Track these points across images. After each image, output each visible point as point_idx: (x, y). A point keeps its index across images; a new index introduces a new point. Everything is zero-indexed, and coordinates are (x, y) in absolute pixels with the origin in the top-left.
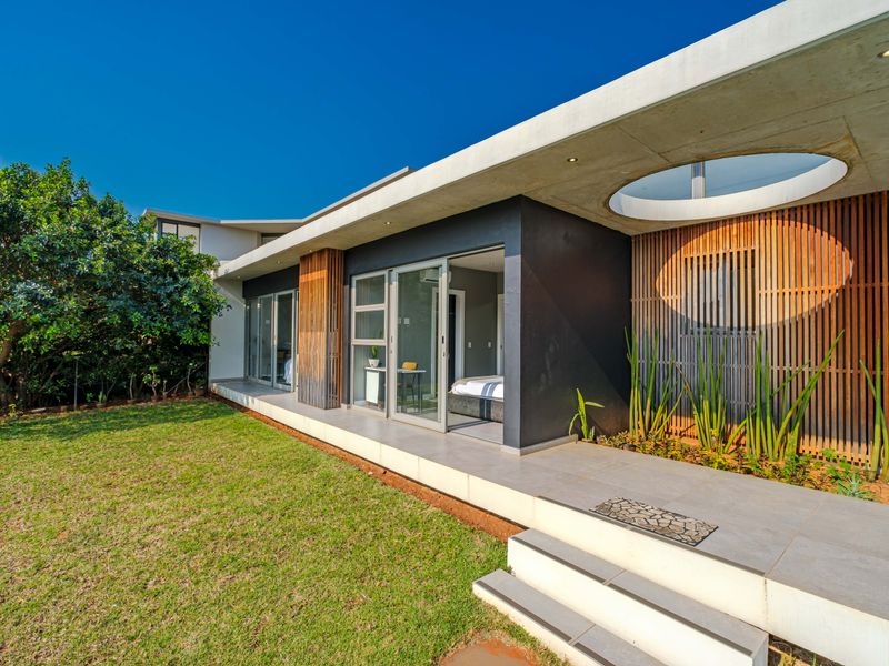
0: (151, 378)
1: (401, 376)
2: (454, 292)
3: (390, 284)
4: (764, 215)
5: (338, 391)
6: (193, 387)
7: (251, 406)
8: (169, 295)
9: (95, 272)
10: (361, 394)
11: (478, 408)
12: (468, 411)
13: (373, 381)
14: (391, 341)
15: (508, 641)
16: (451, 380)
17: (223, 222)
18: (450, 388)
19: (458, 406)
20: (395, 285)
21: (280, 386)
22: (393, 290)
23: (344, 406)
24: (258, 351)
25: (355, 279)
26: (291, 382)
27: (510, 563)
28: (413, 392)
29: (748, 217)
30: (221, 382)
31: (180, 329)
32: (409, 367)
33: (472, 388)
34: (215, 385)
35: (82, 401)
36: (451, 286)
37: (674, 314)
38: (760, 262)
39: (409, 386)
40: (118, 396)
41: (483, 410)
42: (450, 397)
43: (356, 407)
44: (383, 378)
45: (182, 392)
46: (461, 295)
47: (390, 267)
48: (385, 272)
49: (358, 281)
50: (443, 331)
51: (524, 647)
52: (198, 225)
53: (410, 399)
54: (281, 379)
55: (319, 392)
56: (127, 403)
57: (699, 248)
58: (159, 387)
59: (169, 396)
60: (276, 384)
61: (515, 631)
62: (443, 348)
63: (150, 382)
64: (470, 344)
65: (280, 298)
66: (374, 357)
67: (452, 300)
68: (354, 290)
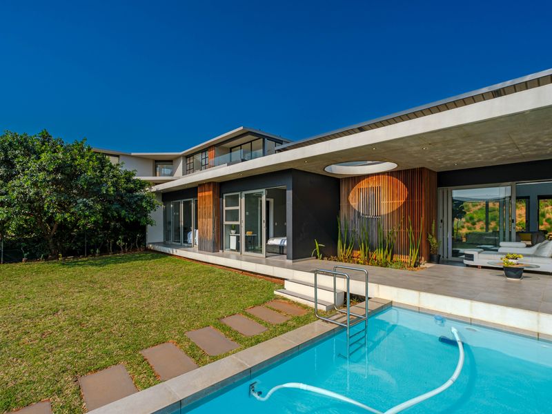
0: (120, 242)
1: (246, 237)
2: (268, 199)
3: (241, 198)
4: (383, 173)
5: (218, 245)
6: (140, 247)
7: (175, 253)
8: (135, 202)
9: (109, 193)
10: (228, 246)
11: (278, 250)
12: (275, 251)
13: (233, 240)
14: (242, 222)
15: (283, 301)
16: (268, 238)
17: (133, 154)
18: (267, 242)
19: (271, 250)
20: (243, 199)
21: (186, 245)
22: (242, 201)
23: (221, 251)
24: (172, 228)
25: (225, 195)
26: (192, 242)
27: (285, 287)
28: (252, 244)
29: (378, 174)
30: (153, 244)
31: (140, 218)
32: (249, 233)
33: (276, 241)
34: (151, 245)
35: (89, 253)
36: (267, 197)
37: (355, 210)
38: (382, 191)
39: (250, 242)
40: (104, 251)
41: (280, 250)
42: (267, 246)
43: (226, 251)
44: (238, 239)
45: (134, 249)
46: (272, 201)
47: (241, 191)
48: (239, 193)
49: (226, 196)
50: (264, 218)
51: (287, 301)
52: (118, 156)
53: (250, 248)
54: (185, 242)
55: (210, 245)
56: (109, 254)
57: (363, 184)
58: (124, 246)
59: (128, 251)
60: (183, 244)
61: (285, 299)
62: (264, 225)
63: (120, 244)
64: (276, 224)
65: (185, 203)
66: (233, 230)
67: (268, 203)
68: (224, 200)
